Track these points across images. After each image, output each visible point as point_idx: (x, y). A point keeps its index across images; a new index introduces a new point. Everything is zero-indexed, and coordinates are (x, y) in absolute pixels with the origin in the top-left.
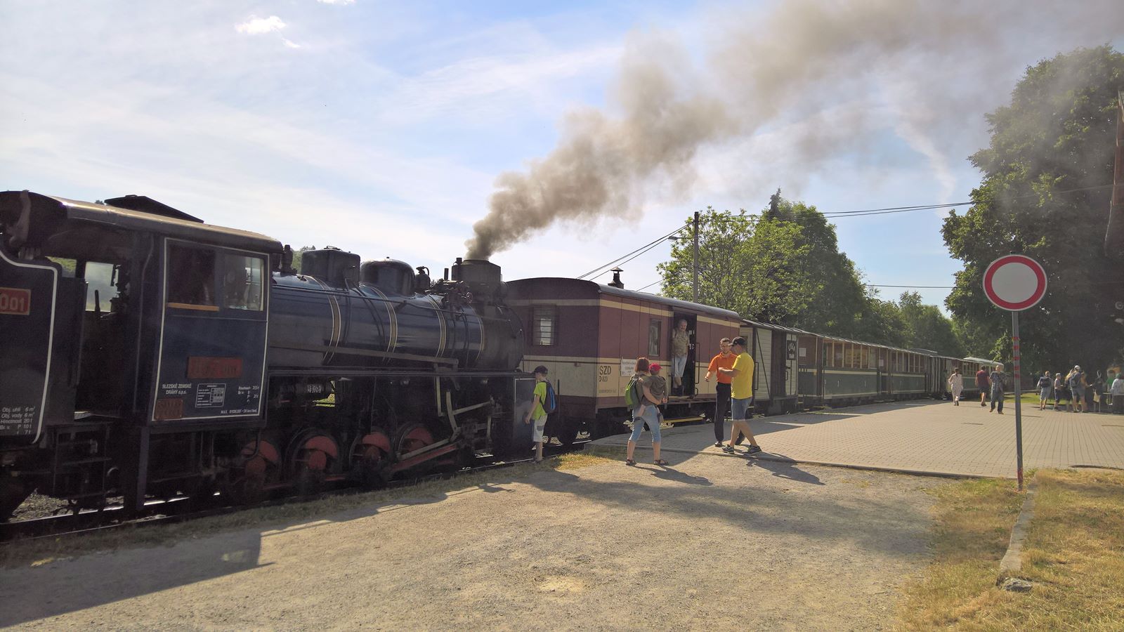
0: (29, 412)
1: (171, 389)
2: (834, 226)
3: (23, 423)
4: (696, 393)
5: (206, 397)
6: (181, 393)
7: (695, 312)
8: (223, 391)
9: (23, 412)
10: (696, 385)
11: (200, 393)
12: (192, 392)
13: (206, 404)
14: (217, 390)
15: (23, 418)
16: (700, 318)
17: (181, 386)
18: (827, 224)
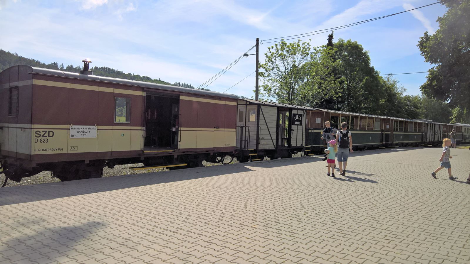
2: (368, 52)
4: (179, 148)
7: (178, 93)
10: (179, 143)
16: (182, 98)
18: (364, 51)
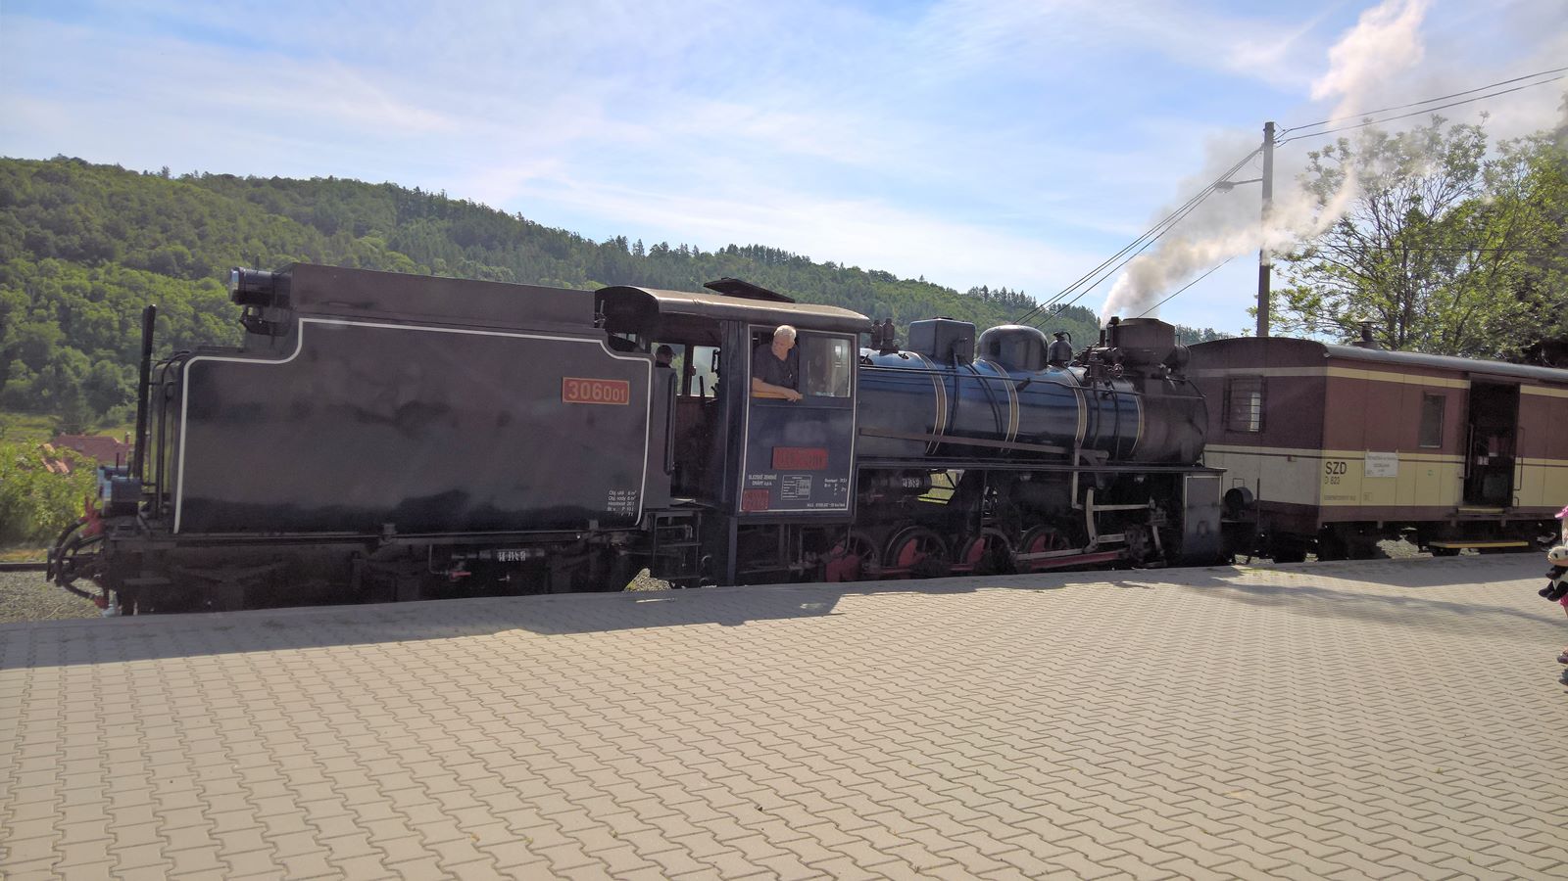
0: (631, 496)
1: (758, 480)
3: (626, 506)
4: (1515, 504)
5: (792, 489)
6: (767, 484)
7: (1517, 381)
8: (808, 483)
9: (625, 495)
10: (1515, 492)
11: (786, 485)
12: (777, 484)
13: (791, 496)
14: (803, 482)
15: (626, 501)
16: (1524, 389)
17: (767, 477)
